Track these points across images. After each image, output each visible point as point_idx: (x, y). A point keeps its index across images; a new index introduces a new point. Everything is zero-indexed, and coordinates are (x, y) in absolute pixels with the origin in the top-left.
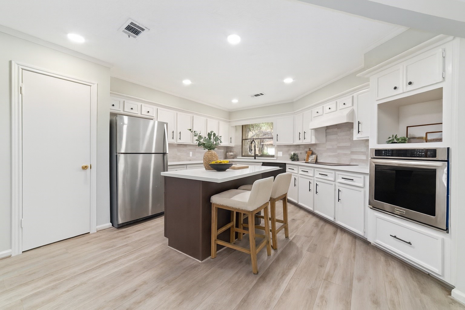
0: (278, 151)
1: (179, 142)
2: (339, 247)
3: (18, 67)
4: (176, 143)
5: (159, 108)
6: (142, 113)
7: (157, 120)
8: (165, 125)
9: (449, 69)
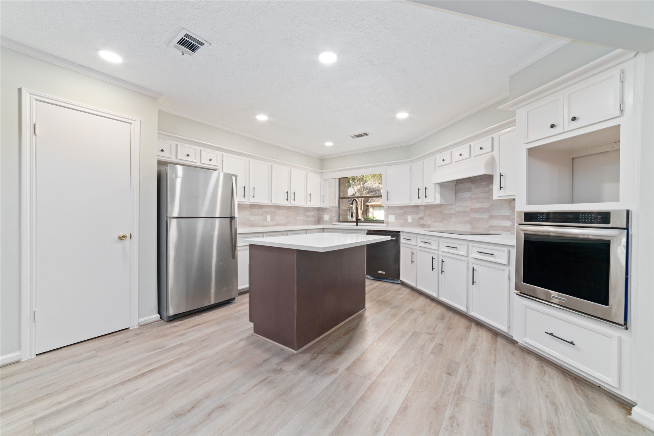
0: (389, 214)
1: (253, 201)
2: (473, 348)
3: (31, 98)
4: (249, 203)
5: (225, 154)
6: (202, 162)
7: (223, 172)
8: (234, 178)
9: (629, 99)
